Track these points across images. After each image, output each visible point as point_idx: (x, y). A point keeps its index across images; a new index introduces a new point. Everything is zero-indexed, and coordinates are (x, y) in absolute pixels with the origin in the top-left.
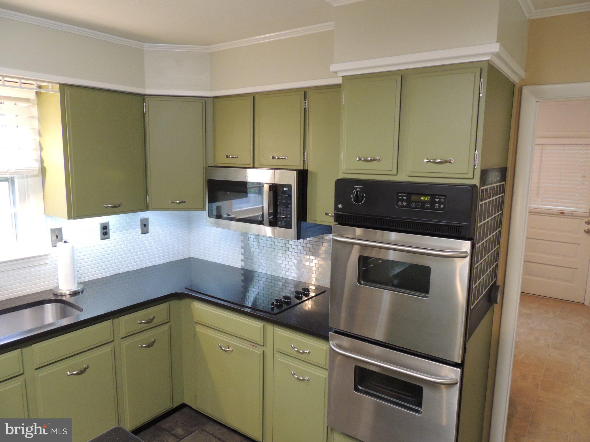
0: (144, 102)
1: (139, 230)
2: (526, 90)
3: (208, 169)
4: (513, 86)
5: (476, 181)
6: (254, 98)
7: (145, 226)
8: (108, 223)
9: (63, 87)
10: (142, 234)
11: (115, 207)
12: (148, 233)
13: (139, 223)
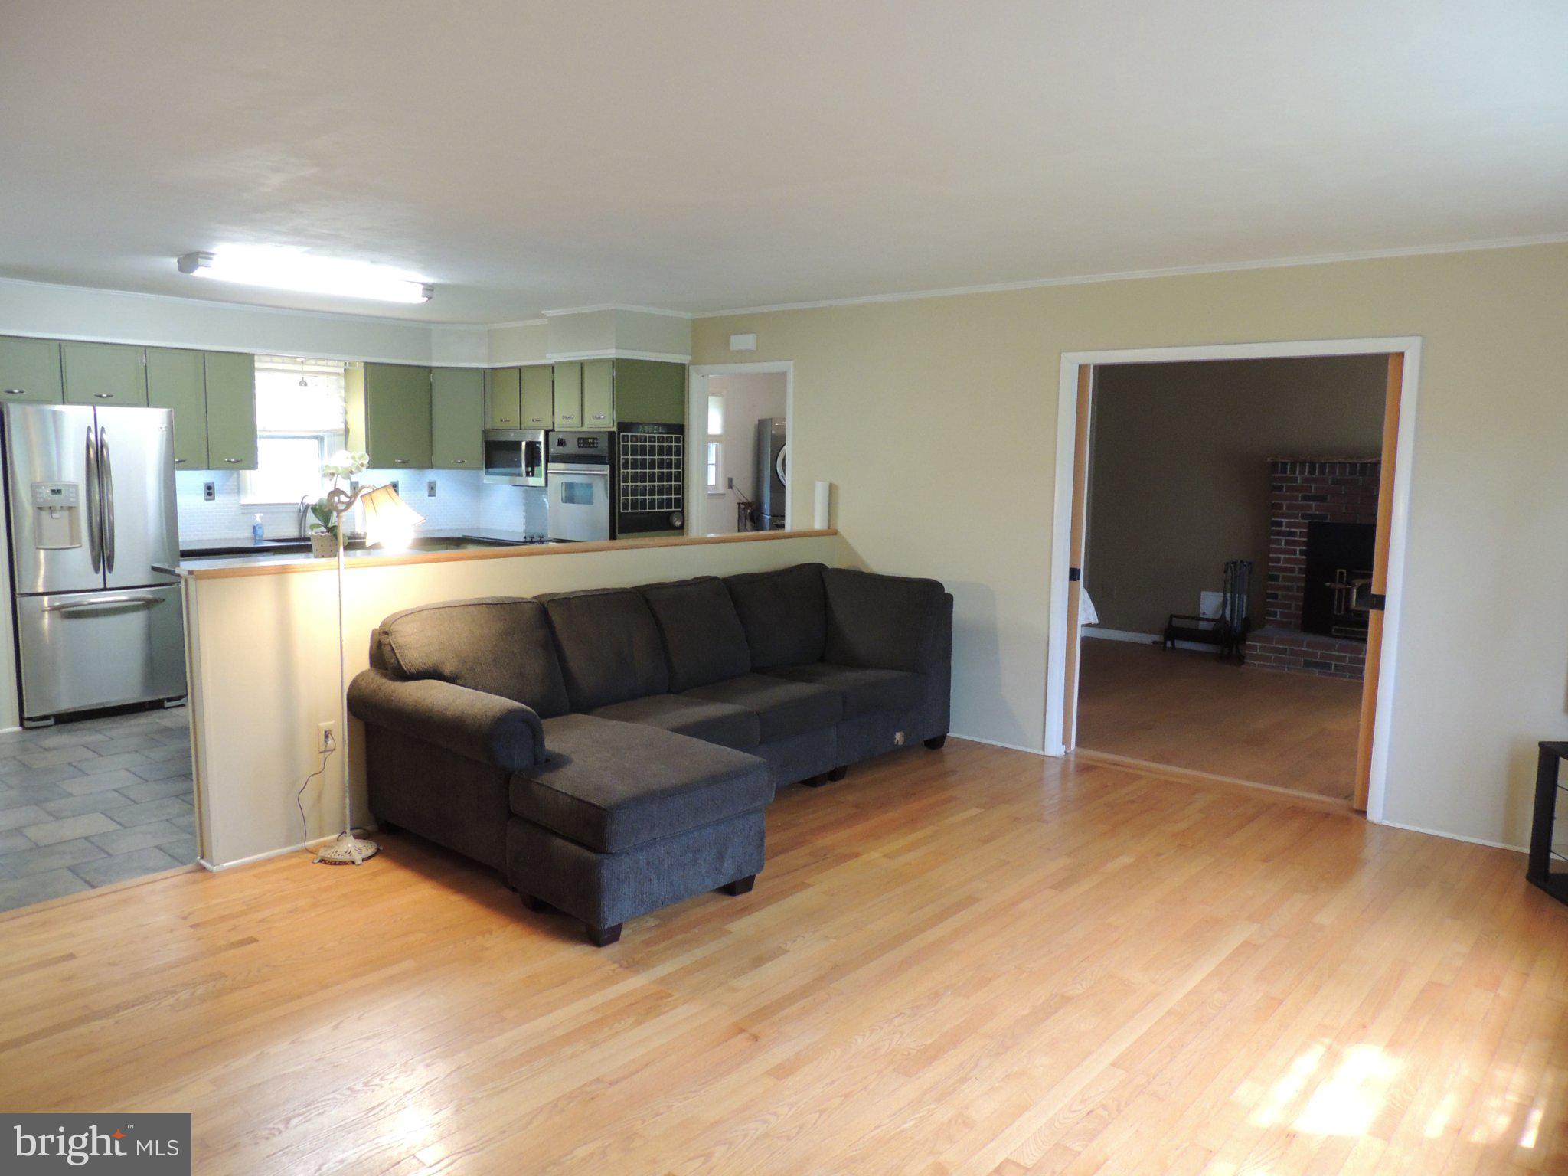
0: (431, 373)
1: (426, 493)
2: (692, 369)
3: (485, 432)
4: (683, 365)
5: (615, 429)
6: (520, 370)
7: (432, 490)
8: (398, 482)
9: (367, 365)
10: (429, 496)
11: (404, 462)
12: (434, 496)
13: (426, 488)
